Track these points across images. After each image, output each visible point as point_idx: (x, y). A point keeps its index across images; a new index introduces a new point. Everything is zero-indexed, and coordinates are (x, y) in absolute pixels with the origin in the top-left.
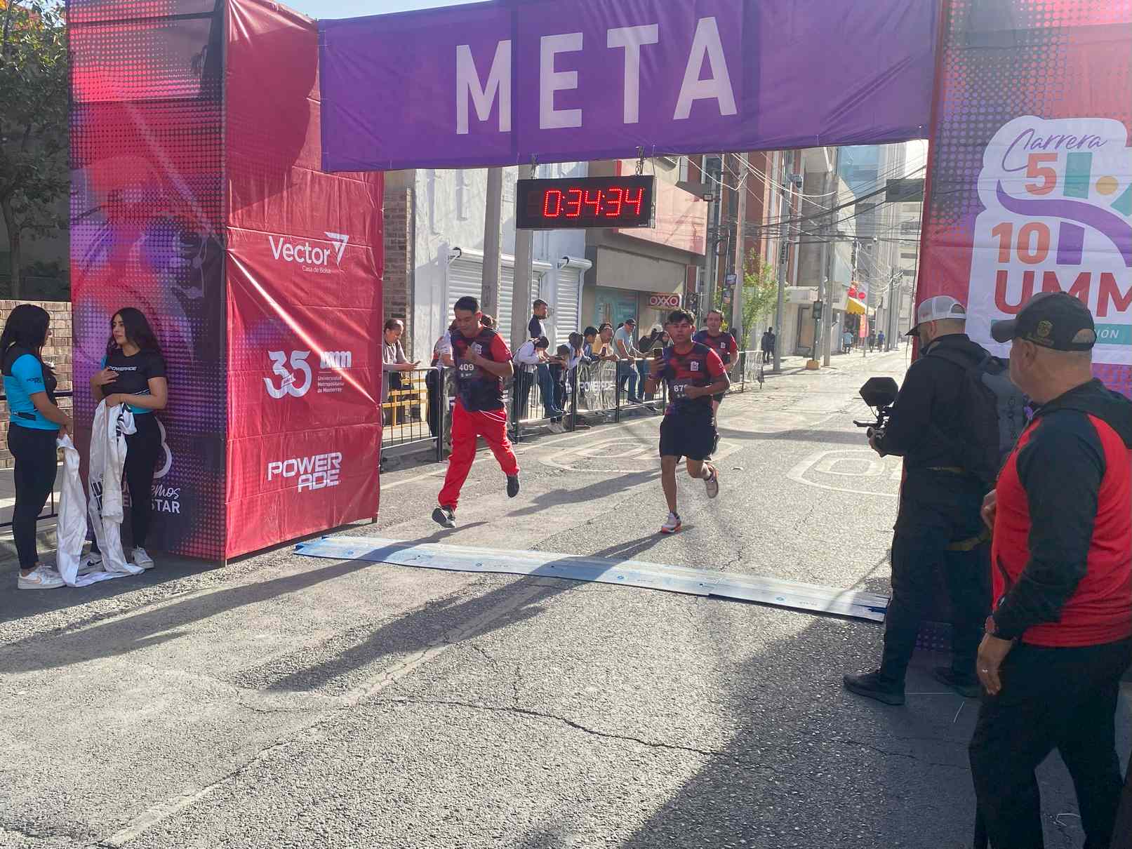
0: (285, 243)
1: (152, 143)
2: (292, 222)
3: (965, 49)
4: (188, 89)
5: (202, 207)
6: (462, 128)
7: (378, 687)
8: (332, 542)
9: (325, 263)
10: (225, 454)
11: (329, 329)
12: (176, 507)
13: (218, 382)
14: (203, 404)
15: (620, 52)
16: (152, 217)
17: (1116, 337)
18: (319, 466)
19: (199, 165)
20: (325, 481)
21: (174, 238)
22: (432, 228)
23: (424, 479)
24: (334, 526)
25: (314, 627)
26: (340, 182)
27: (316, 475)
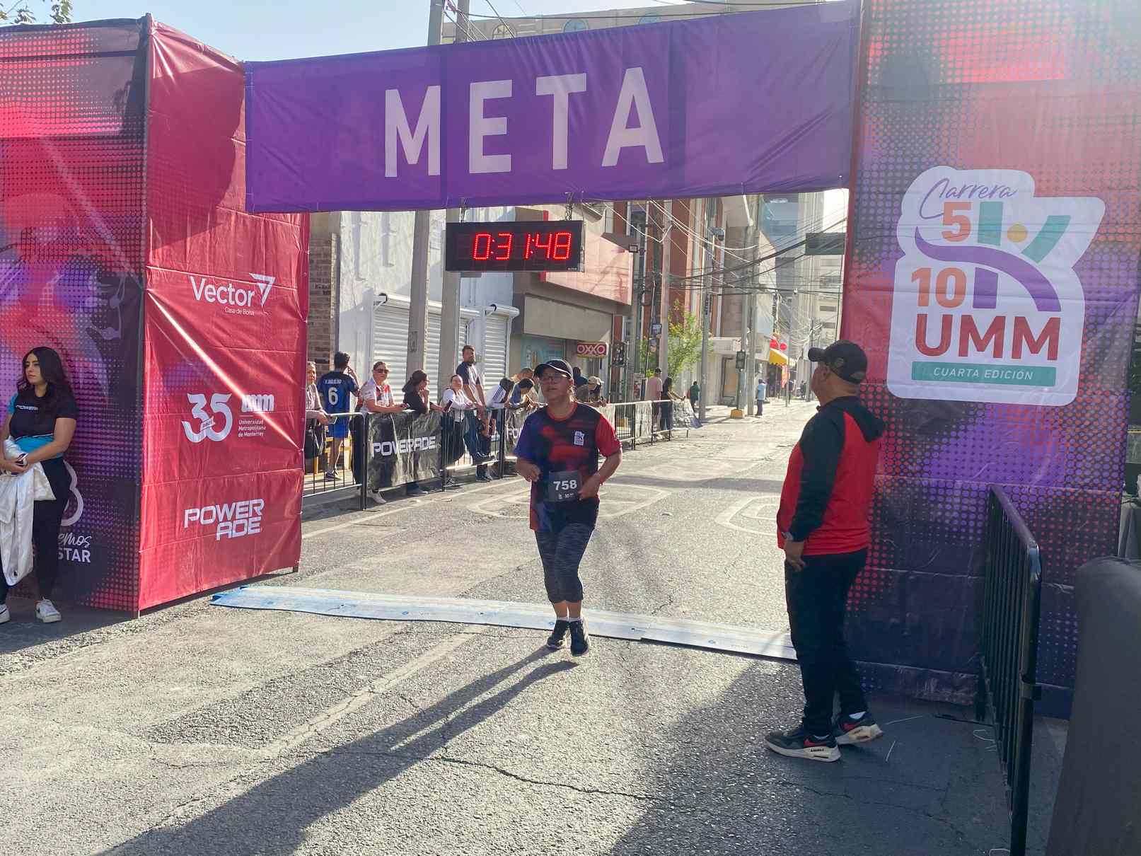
0: (207, 284)
1: (70, 180)
2: (214, 263)
3: (884, 102)
4: (108, 126)
5: (121, 246)
6: (391, 171)
7: (300, 739)
8: (253, 592)
9: (249, 305)
10: (140, 499)
11: (252, 372)
12: (86, 556)
13: (134, 425)
14: (118, 448)
15: (549, 99)
16: (68, 256)
17: (1030, 378)
18: (240, 513)
19: (119, 203)
20: (246, 529)
21: (91, 277)
22: (357, 273)
23: (348, 527)
24: (254, 575)
25: (232, 679)
26: (266, 224)
27: (236, 523)
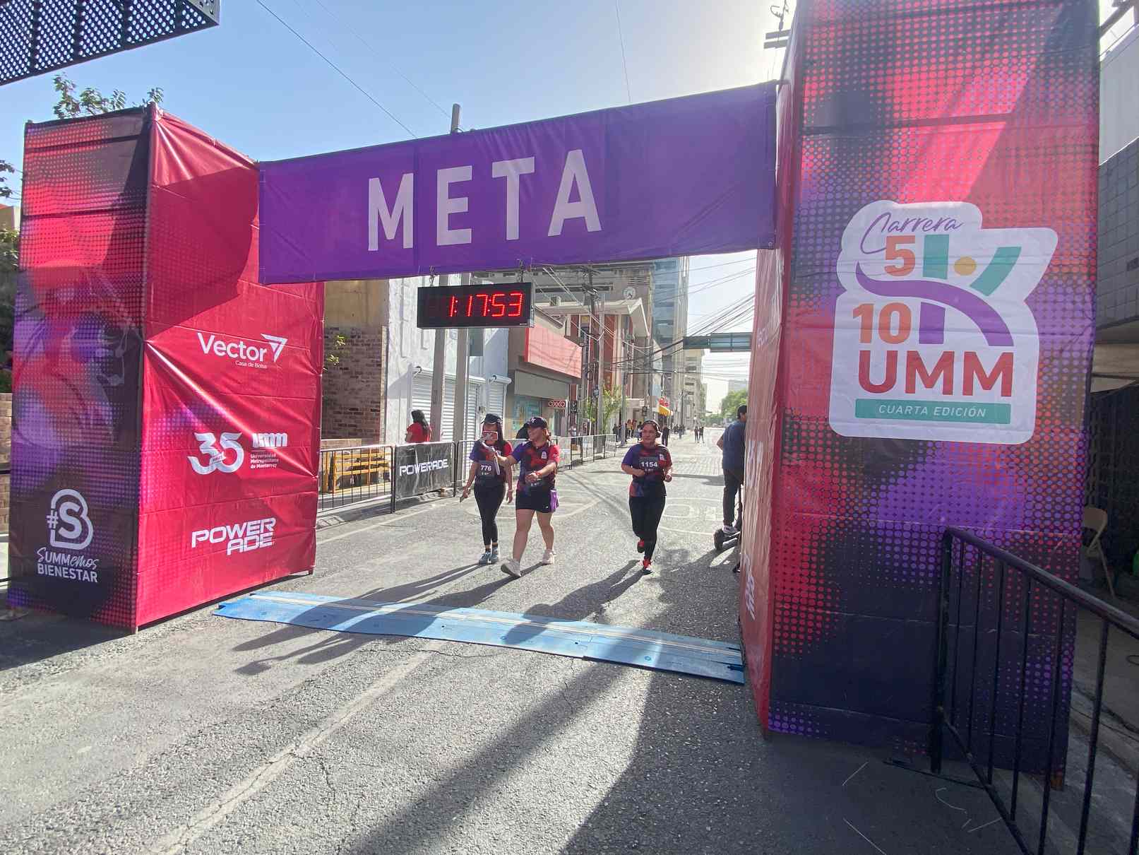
0: (216, 340)
5: (125, 303)
6: (373, 246)
8: (257, 600)
10: (137, 527)
11: (264, 414)
12: (94, 576)
13: (131, 461)
14: (120, 482)
15: (503, 180)
16: (82, 313)
17: (983, 415)
18: (251, 531)
19: (123, 266)
20: (257, 543)
21: (100, 331)
22: (401, 353)
23: (374, 528)
27: (247, 539)
